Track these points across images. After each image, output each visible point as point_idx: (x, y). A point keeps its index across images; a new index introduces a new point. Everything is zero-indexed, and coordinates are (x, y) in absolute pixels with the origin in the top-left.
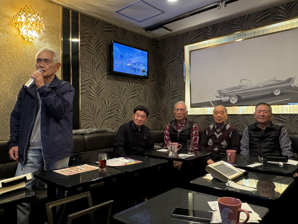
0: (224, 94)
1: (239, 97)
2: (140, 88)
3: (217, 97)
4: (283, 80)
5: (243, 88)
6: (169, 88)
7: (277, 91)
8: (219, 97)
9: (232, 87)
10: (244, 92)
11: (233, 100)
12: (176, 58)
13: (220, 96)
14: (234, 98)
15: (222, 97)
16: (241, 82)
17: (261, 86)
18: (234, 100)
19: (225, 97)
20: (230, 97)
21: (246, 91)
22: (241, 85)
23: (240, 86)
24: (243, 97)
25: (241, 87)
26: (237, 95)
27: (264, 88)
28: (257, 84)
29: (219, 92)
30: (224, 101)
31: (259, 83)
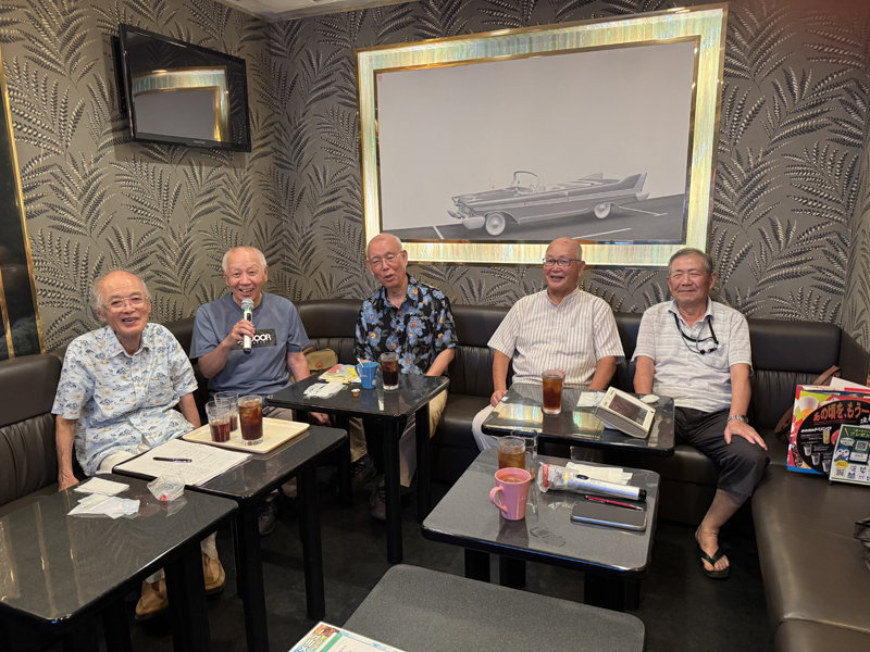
0: (471, 208)
1: (508, 218)
2: (226, 182)
3: (454, 216)
4: (617, 181)
5: (521, 195)
6: (314, 178)
7: (602, 206)
8: (458, 215)
9: (492, 190)
10: (522, 205)
12: (332, 88)
13: (460, 212)
14: (495, 222)
15: (467, 217)
16: (515, 178)
17: (566, 193)
18: (496, 227)
19: (473, 216)
20: (486, 217)
21: (527, 204)
22: (515, 185)
23: (514, 188)
24: (520, 220)
25: (516, 192)
26: (505, 215)
27: (571, 199)
28: (556, 186)
29: (458, 201)
30: (470, 228)
31: (560, 185)
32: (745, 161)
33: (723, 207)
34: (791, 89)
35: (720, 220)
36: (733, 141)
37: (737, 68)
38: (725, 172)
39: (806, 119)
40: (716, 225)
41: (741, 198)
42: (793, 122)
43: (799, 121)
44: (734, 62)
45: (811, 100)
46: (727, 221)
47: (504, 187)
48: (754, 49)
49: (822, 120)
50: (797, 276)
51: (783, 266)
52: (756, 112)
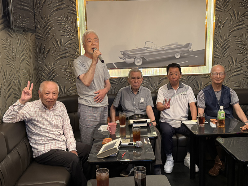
0: (128, 55)
1: (143, 59)
3: (121, 58)
4: (183, 45)
5: (148, 50)
7: (178, 54)
8: (123, 58)
9: (137, 48)
10: (148, 54)
11: (138, 62)
12: (64, 6)
14: (138, 60)
15: (127, 59)
16: (146, 44)
17: (165, 49)
19: (129, 59)
20: (134, 59)
21: (151, 54)
22: (146, 46)
23: (145, 48)
24: (148, 60)
25: (146, 49)
26: (142, 57)
27: (167, 51)
28: (161, 47)
29: (123, 53)
30: (128, 63)
31: (162, 46)
32: (223, 38)
33: (217, 53)
34: (235, 16)
35: (216, 57)
36: (219, 32)
37: (219, 8)
38: (217, 42)
39: (239, 25)
40: (215, 59)
41: (222, 50)
43: (237, 26)
44: (218, 6)
45: (240, 20)
46: (218, 58)
47: (141, 48)
48: (224, 3)
49: (244, 26)
50: (239, 75)
51: (235, 72)
52: (225, 23)
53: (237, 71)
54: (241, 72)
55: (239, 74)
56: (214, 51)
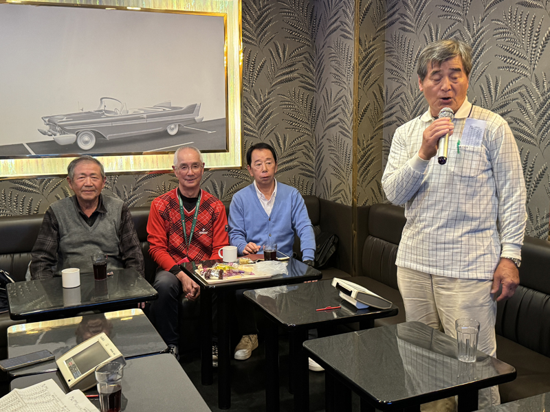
0: (61, 127)
1: (98, 135)
3: (44, 133)
4: (181, 108)
5: (108, 117)
8: (50, 133)
9: (81, 111)
10: (109, 125)
13: (51, 130)
14: (86, 138)
15: (58, 134)
16: (101, 102)
17: (145, 116)
18: (87, 143)
19: (64, 134)
20: (77, 134)
21: (114, 124)
22: (102, 108)
23: (101, 111)
24: (108, 137)
25: (103, 114)
26: (94, 132)
27: (150, 120)
28: (137, 110)
29: (49, 121)
30: (62, 144)
31: (139, 109)
32: (258, 97)
33: (249, 127)
34: (279, 55)
35: (248, 135)
36: (251, 84)
37: (250, 38)
38: (248, 104)
39: (287, 73)
40: (246, 138)
41: (259, 120)
42: (281, 75)
43: (284, 74)
44: (248, 34)
45: (289, 62)
46: (252, 136)
47: (92, 110)
48: (258, 27)
49: (295, 75)
50: (292, 168)
51: (284, 163)
52: (262, 67)
53: (288, 162)
54: (295, 163)
55: (290, 168)
56: (243, 121)
